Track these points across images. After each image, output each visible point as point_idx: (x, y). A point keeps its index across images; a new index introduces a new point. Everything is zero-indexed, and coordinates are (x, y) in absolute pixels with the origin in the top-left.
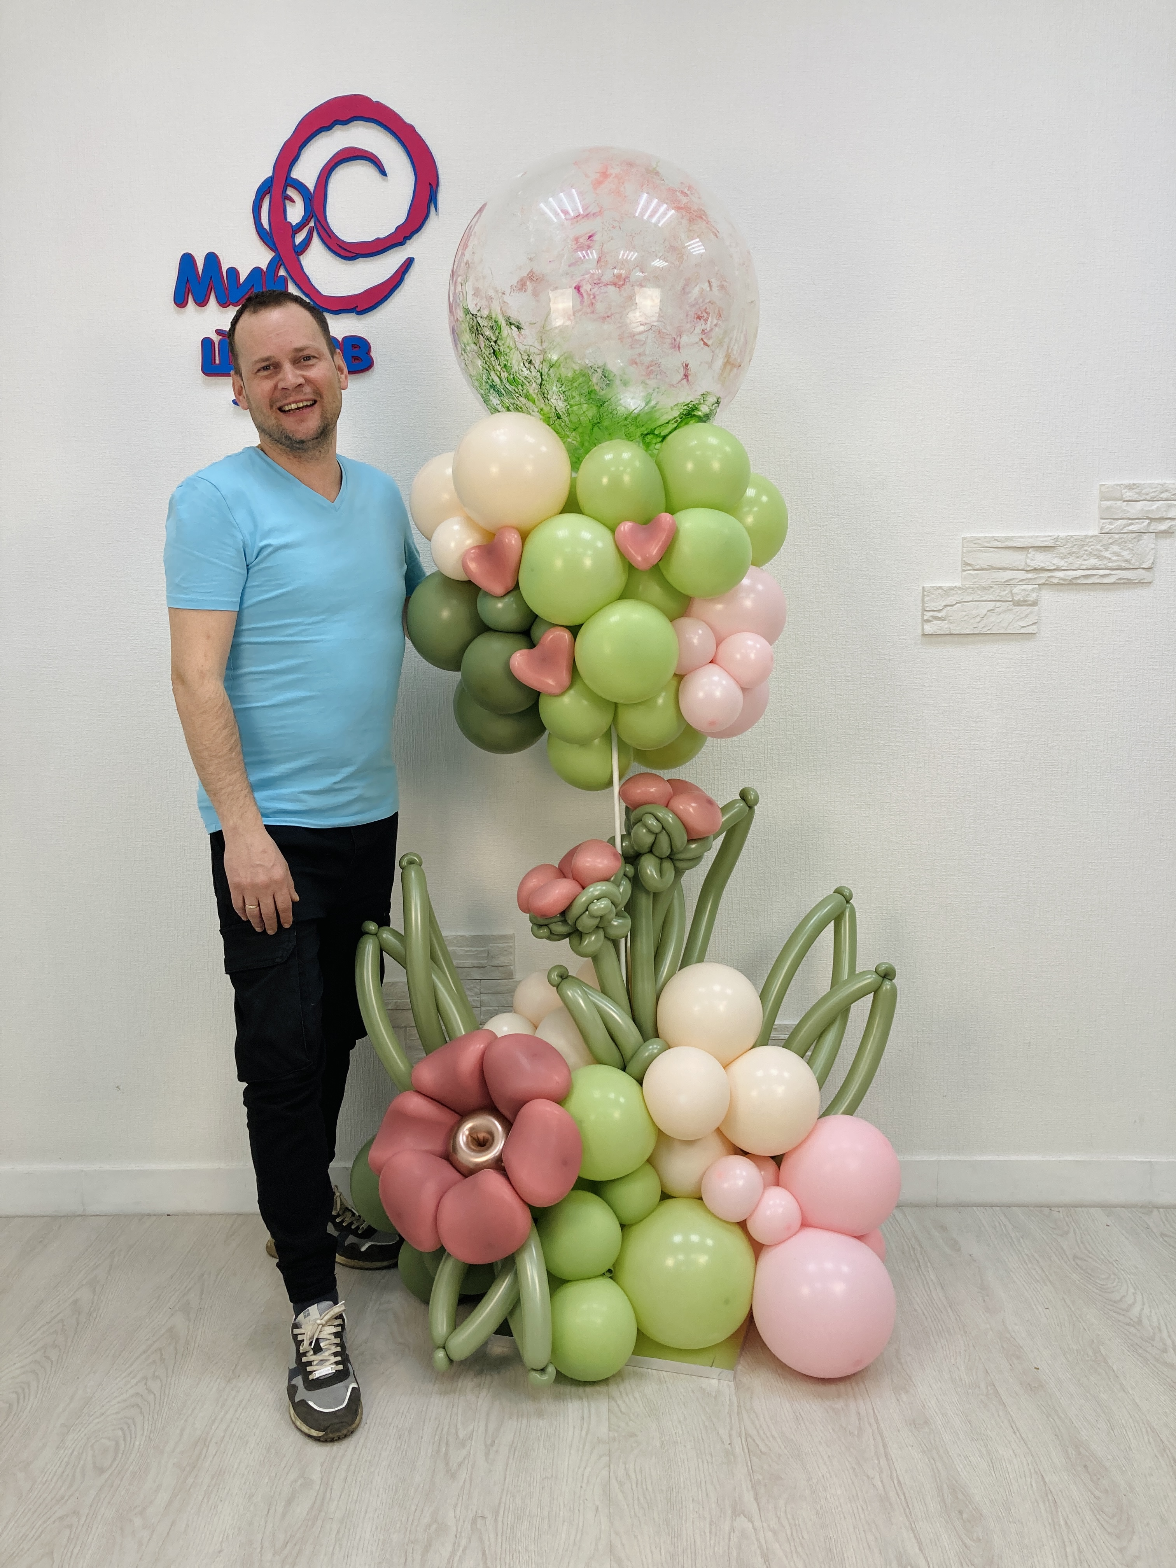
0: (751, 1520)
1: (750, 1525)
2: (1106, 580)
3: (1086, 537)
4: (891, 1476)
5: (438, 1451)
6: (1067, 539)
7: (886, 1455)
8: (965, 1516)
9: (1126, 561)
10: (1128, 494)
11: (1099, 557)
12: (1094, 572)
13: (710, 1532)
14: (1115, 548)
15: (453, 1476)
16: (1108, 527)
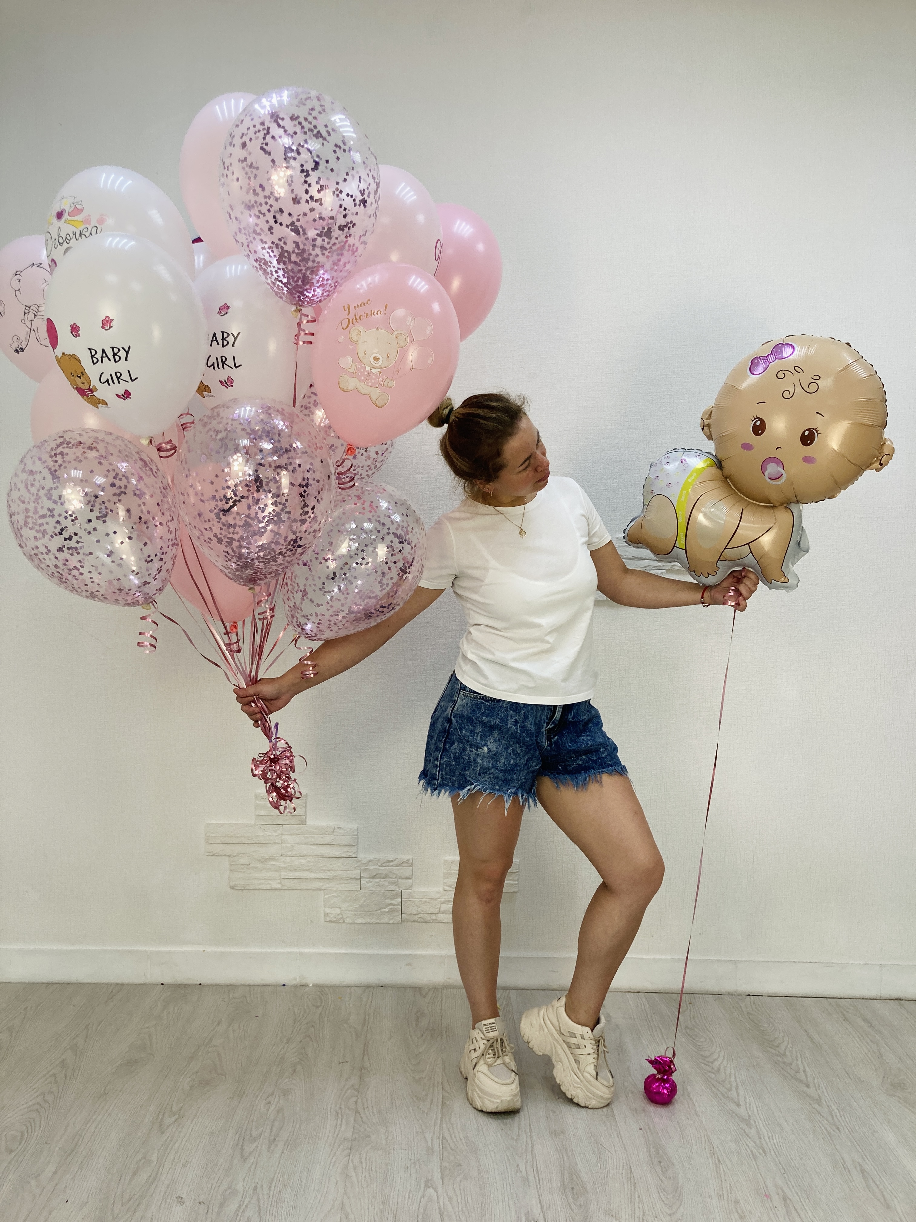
0: (436, 1191)
1: (435, 1194)
4: (533, 1165)
5: (237, 1145)
7: (532, 1152)
8: (575, 1191)
13: (409, 1198)
15: (245, 1160)
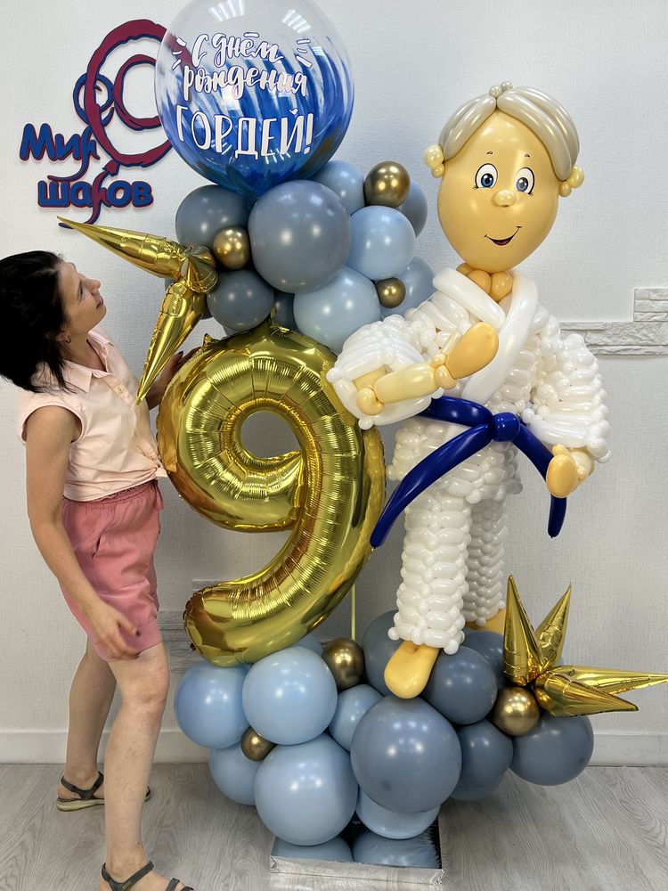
2: (637, 353)
3: (625, 323)
6: (613, 325)
9: (652, 340)
10: (654, 296)
11: (632, 337)
12: (630, 347)
14: (644, 331)
16: (639, 318)
